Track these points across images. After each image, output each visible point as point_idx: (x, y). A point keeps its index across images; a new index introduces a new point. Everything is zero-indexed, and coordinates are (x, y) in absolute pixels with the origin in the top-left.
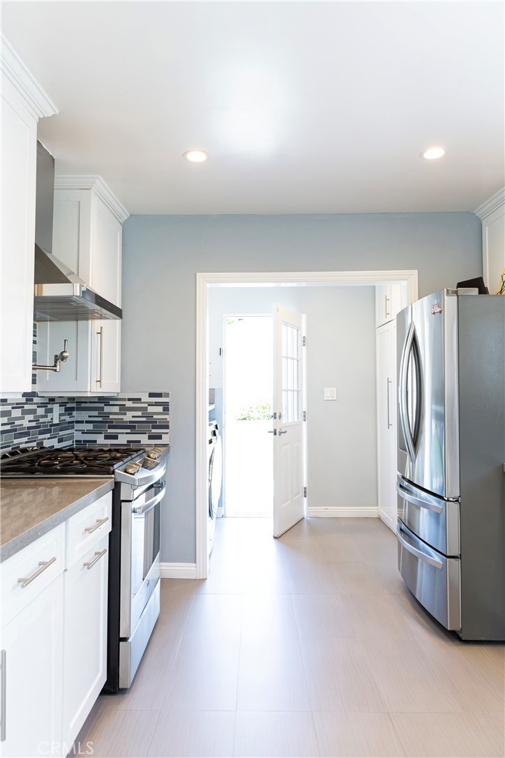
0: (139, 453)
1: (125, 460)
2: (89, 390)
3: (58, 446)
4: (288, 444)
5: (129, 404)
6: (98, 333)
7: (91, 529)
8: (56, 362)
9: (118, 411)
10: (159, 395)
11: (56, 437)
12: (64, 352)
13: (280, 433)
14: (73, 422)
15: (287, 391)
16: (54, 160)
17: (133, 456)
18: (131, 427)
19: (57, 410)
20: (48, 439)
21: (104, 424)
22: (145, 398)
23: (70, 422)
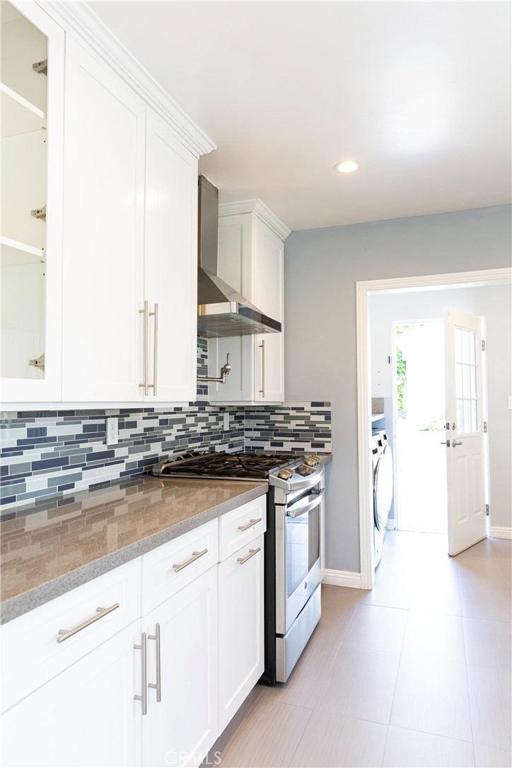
0: (297, 460)
1: (281, 466)
2: (253, 399)
3: (228, 451)
4: (464, 456)
5: (293, 413)
6: (260, 346)
7: (243, 527)
8: (222, 374)
9: (283, 420)
10: (321, 404)
11: (227, 443)
12: (227, 365)
13: (454, 445)
14: (242, 429)
15: (462, 399)
16: (217, 190)
17: (290, 463)
18: (295, 435)
19: (227, 418)
20: (220, 444)
21: (270, 431)
22: (308, 407)
23: (239, 430)
